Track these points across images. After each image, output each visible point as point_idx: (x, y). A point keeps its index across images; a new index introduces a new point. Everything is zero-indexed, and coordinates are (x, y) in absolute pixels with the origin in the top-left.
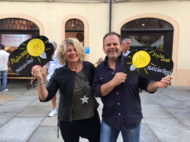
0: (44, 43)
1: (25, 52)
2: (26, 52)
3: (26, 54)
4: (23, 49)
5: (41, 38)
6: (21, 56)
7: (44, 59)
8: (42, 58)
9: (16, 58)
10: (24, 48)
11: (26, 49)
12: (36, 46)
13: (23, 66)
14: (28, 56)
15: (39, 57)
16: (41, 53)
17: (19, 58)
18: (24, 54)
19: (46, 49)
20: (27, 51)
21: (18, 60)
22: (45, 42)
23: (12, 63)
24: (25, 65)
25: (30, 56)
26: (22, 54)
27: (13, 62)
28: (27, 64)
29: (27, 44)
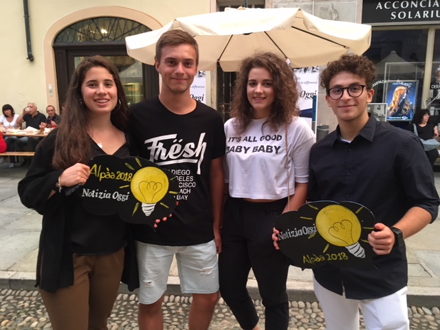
1: (128, 177)
3: (125, 180)
5: (172, 179)
7: (144, 214)
8: (143, 209)
9: (103, 170)
10: (133, 169)
11: (134, 173)
12: (152, 184)
14: (125, 186)
17: (109, 175)
18: (122, 177)
19: (161, 203)
20: (132, 177)
22: (170, 192)
24: (107, 196)
25: (129, 189)
27: (93, 171)
29: (143, 167)
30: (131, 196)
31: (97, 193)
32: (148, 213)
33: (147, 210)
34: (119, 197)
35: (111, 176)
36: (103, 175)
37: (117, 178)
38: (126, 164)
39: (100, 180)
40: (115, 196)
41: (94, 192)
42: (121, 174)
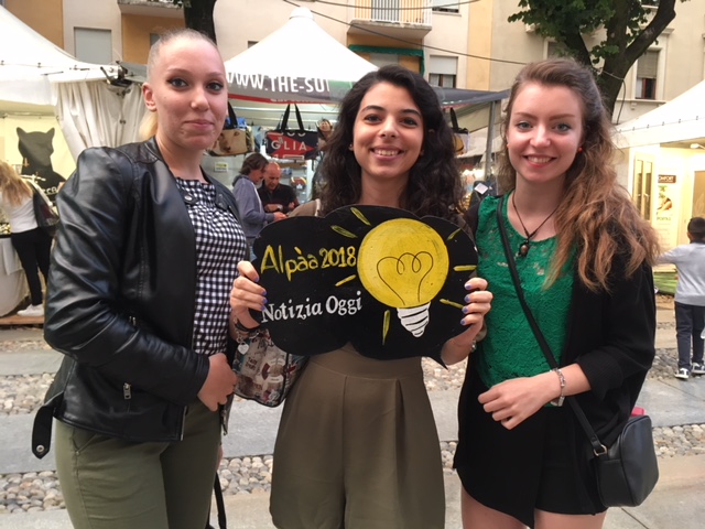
0: (452, 264)
1: (347, 256)
2: (351, 256)
3: (343, 265)
4: (347, 234)
5: (451, 237)
6: (320, 260)
7: (410, 333)
8: (404, 322)
9: (289, 255)
10: (353, 236)
11: (357, 243)
12: (407, 260)
13: (301, 307)
14: (347, 279)
15: (394, 311)
16: (411, 298)
17: (305, 263)
18: (334, 260)
19: (442, 300)
20: (356, 255)
21: (297, 267)
22: (457, 268)
23: (263, 267)
24: (315, 310)
25: (357, 283)
26: (329, 255)
27: (269, 262)
28: (323, 308)
30: (367, 297)
31: (291, 309)
33: (414, 322)
34: (341, 307)
35: (308, 263)
36: (292, 266)
37: (324, 266)
39: (289, 278)
40: (332, 307)
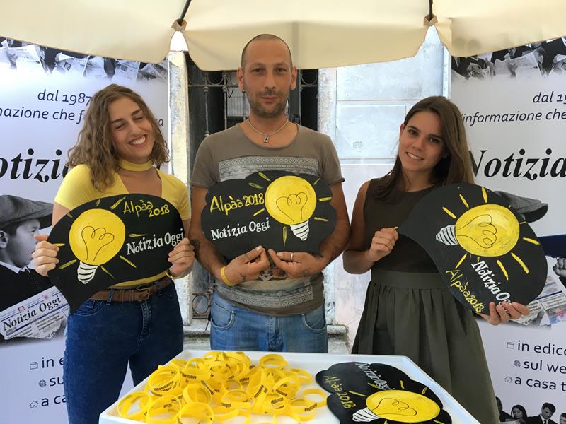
0: (318, 198)
1: (259, 199)
7: (299, 239)
8: (295, 233)
9: (226, 200)
10: (261, 187)
11: (264, 191)
12: (293, 198)
13: (234, 229)
14: (260, 211)
15: (288, 227)
16: (298, 219)
17: (235, 204)
18: (252, 202)
19: (316, 218)
20: (264, 198)
21: (231, 207)
22: (321, 200)
23: (212, 209)
24: (243, 230)
25: (266, 213)
28: (248, 229)
29: (272, 181)
30: (272, 221)
31: (229, 231)
32: (304, 237)
33: (301, 233)
34: (257, 227)
35: (237, 205)
36: (228, 207)
37: (246, 205)
38: (250, 184)
39: (227, 214)
40: (253, 227)
41: (224, 230)
42: (249, 199)
